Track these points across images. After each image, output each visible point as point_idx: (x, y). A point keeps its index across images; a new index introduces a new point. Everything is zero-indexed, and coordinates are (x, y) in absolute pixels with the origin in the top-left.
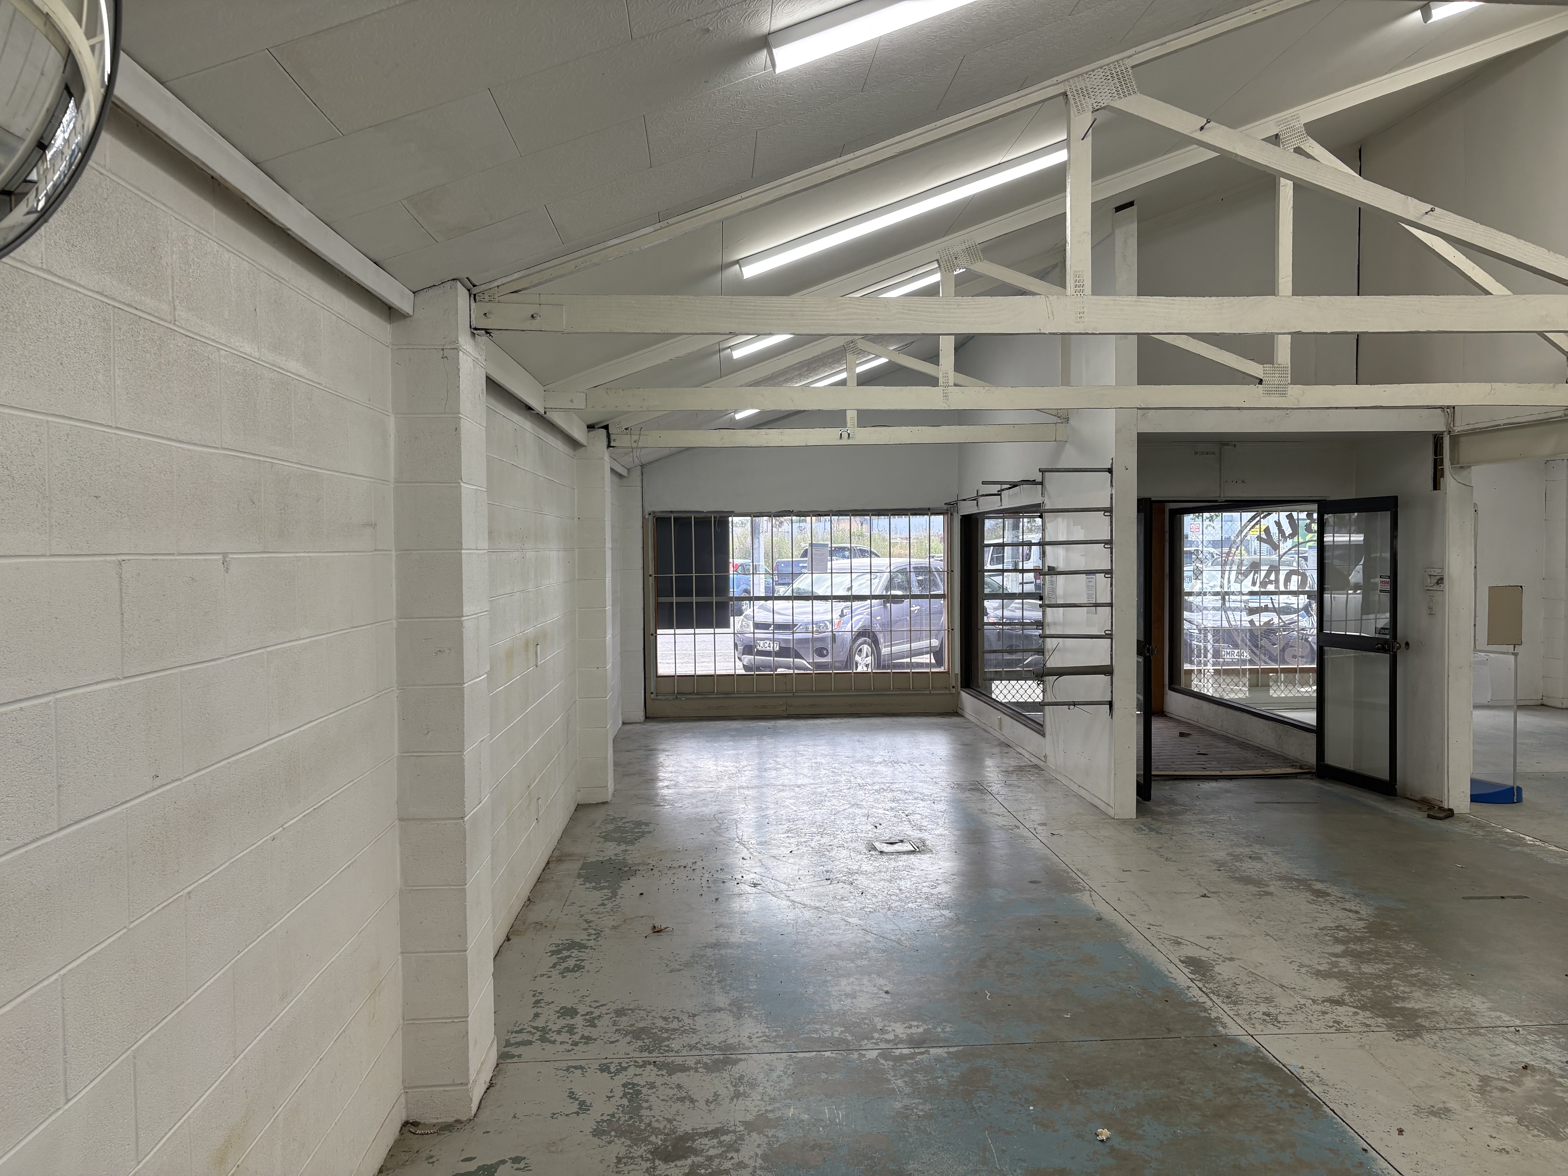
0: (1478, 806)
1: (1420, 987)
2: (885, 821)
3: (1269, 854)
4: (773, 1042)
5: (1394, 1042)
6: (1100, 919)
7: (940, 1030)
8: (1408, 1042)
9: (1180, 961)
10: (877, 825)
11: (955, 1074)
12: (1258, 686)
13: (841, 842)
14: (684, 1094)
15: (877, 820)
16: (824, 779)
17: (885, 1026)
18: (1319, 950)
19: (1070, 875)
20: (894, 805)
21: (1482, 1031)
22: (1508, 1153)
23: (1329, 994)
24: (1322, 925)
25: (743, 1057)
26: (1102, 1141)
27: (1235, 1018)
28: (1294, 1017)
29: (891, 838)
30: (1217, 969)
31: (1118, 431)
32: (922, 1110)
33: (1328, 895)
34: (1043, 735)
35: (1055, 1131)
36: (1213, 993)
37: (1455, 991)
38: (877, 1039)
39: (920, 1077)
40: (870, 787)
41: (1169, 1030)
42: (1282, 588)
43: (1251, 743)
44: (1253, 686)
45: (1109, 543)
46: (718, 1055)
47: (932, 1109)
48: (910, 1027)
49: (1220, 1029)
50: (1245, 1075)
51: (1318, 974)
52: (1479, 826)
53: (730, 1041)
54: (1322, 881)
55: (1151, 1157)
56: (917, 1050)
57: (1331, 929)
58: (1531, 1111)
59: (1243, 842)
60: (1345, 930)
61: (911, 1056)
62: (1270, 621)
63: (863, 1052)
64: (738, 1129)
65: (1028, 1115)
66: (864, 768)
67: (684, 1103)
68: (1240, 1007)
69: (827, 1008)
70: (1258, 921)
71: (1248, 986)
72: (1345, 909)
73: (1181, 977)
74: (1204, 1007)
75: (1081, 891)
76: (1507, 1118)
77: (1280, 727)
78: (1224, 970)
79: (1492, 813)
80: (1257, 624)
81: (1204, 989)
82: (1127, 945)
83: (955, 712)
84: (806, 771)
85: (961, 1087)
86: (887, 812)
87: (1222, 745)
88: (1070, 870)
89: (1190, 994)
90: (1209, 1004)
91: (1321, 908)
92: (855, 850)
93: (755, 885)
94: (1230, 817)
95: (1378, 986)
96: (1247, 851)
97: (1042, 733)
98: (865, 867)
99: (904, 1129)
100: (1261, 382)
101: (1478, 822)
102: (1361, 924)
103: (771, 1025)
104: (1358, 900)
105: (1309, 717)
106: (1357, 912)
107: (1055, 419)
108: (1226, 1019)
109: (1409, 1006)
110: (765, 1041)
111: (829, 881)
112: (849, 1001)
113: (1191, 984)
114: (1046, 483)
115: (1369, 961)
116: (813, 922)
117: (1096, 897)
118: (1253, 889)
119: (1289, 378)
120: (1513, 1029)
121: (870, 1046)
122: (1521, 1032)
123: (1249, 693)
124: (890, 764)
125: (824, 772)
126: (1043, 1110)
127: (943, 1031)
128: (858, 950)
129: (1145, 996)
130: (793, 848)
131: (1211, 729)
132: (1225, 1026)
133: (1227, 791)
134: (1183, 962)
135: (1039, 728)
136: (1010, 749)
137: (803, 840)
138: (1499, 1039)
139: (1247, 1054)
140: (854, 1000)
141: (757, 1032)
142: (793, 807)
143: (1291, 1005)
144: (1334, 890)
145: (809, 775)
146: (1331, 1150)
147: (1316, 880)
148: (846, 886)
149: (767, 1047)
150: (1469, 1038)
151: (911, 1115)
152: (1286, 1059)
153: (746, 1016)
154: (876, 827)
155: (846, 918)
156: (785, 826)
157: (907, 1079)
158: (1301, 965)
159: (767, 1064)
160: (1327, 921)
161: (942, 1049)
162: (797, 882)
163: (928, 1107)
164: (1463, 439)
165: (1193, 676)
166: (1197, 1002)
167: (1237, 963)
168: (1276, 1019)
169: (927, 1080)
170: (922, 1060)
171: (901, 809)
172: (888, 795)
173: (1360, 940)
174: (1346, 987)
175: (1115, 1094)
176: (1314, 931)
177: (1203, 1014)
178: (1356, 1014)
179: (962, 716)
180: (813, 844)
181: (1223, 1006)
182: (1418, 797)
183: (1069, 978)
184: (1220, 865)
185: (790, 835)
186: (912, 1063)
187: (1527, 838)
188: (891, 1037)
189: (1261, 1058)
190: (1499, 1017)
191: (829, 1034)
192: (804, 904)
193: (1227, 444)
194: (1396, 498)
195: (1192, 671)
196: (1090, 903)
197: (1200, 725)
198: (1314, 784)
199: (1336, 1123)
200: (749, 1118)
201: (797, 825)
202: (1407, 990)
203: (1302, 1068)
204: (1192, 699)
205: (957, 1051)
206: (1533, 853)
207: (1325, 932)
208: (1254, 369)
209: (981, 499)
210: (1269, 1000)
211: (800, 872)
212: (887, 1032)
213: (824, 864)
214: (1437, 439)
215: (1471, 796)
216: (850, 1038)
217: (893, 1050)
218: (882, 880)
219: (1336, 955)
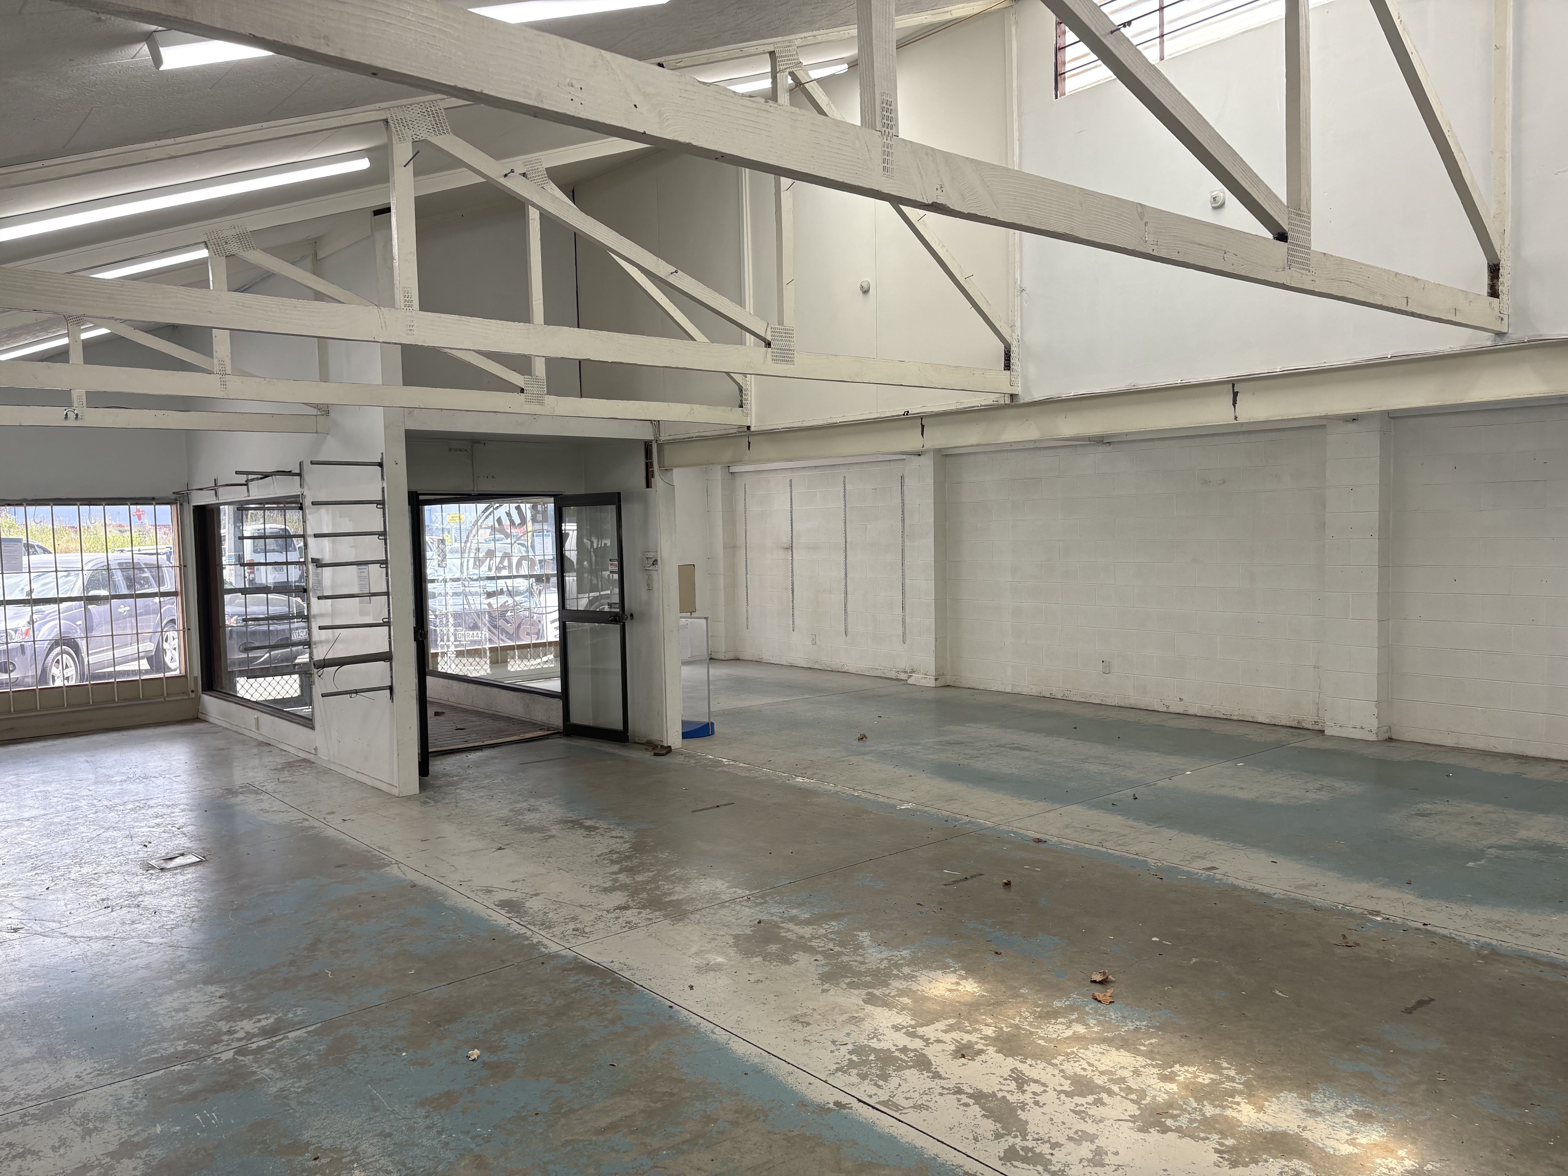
0: (687, 741)
1: (679, 883)
2: (153, 838)
3: (544, 804)
4: (109, 1074)
5: (671, 927)
6: (415, 886)
7: (292, 1016)
8: (680, 924)
9: (496, 905)
10: (146, 844)
11: (321, 1048)
12: (498, 663)
13: (108, 868)
14: (21, 1150)
15: (143, 839)
16: (58, 808)
17: (231, 1027)
18: (601, 872)
19: (373, 853)
20: (158, 821)
21: (727, 904)
22: (762, 982)
23: (617, 903)
24: (600, 853)
25: (79, 1096)
26: (474, 1060)
27: (553, 939)
28: (596, 927)
29: (167, 853)
30: (527, 904)
31: (386, 427)
32: (299, 1087)
33: (597, 828)
34: (313, 728)
35: (432, 1065)
36: (531, 924)
37: (703, 880)
38: (227, 1041)
39: (286, 1060)
40: (122, 808)
41: (503, 962)
42: (515, 573)
43: (501, 714)
44: (494, 662)
45: (383, 534)
46: (46, 1103)
47: (309, 1083)
48: (259, 1021)
49: (544, 950)
50: (572, 979)
51: (606, 890)
52: (690, 756)
53: (56, 1086)
54: (590, 819)
55: (518, 1059)
56: (274, 1039)
57: (606, 854)
58: (769, 951)
59: (520, 798)
60: (617, 853)
61: (269, 1046)
62: (505, 602)
63: (217, 1056)
64: (104, 1162)
65: (403, 1060)
66: (105, 789)
67: (26, 1157)
68: (554, 930)
69: (159, 1027)
70: (549, 859)
71: (555, 912)
72: (612, 837)
73: (500, 918)
74: (525, 937)
75: (388, 865)
76: (756, 959)
77: (527, 696)
78: (534, 904)
79: (697, 745)
80: (495, 606)
81: (522, 923)
82: (446, 903)
83: (195, 717)
84: (30, 802)
85: (331, 1057)
86: (153, 829)
87: (475, 719)
88: (371, 850)
89: (512, 930)
90: (529, 933)
91: (594, 840)
92: (128, 873)
93: (16, 930)
94: (502, 780)
95: (650, 889)
96: (525, 805)
97: (311, 726)
98: (148, 887)
99: (287, 1108)
100: (522, 391)
101: (689, 753)
102: (627, 845)
103: (99, 1058)
104: (620, 828)
105: (555, 685)
106: (622, 837)
107: (315, 412)
108: (546, 941)
109: (675, 898)
110: (99, 1075)
111: (110, 909)
112: (181, 1014)
113: (510, 922)
114: (306, 476)
115: (639, 872)
116: (106, 952)
117: (403, 868)
118: (538, 835)
119: (545, 389)
120: (746, 898)
121: (222, 1049)
122: (751, 899)
123: (491, 670)
124: (137, 781)
125: (55, 800)
126: (415, 1052)
127: (295, 1015)
128: (172, 967)
129: (475, 939)
130: (48, 884)
131: (461, 706)
132: (546, 947)
133: (493, 758)
134: (498, 906)
135: (308, 722)
136: (272, 748)
137: (58, 874)
138: (738, 907)
139: (569, 963)
140: (187, 1013)
141: (85, 1070)
142: (30, 842)
143: (592, 918)
144: (602, 824)
145: (37, 806)
146: (647, 1014)
147: (586, 819)
148: (133, 910)
149: (103, 1080)
150: (720, 911)
151: (289, 1094)
152: (598, 959)
153: (64, 1057)
154: (146, 846)
155: (146, 940)
156: (28, 864)
157: (273, 1066)
158: (592, 887)
159: (111, 1095)
160: (602, 849)
161: (300, 1031)
162: (69, 917)
163: (304, 1082)
164: (666, 447)
165: (439, 658)
166: (519, 934)
167: (542, 896)
168: (584, 932)
169: (295, 1061)
170: (283, 1045)
171: (169, 824)
172: (148, 812)
173: (628, 858)
174: (628, 895)
175: (473, 1022)
176: (595, 859)
177: (526, 942)
178: (639, 913)
179: (205, 721)
180: (73, 876)
181: (541, 932)
182: (644, 740)
183: (403, 941)
184: (506, 822)
185: (38, 872)
186: (274, 1051)
187: (724, 760)
188: (241, 1034)
189: (580, 963)
190: (735, 892)
191: (172, 1050)
192: (88, 937)
193: (478, 442)
194: (619, 494)
195: (437, 653)
196: (400, 874)
197: (451, 704)
198: (563, 741)
199: (647, 994)
200: (111, 1148)
201: (43, 860)
202: (671, 887)
203: (612, 962)
204: (441, 680)
205: (316, 1029)
206: (730, 770)
207: (602, 857)
208: (517, 379)
209: (221, 490)
210: (574, 919)
211: (68, 906)
212: (235, 1032)
213: (95, 893)
214: (647, 446)
215: (683, 733)
216: (197, 1047)
217: (249, 1046)
218: (174, 895)
219: (615, 873)
